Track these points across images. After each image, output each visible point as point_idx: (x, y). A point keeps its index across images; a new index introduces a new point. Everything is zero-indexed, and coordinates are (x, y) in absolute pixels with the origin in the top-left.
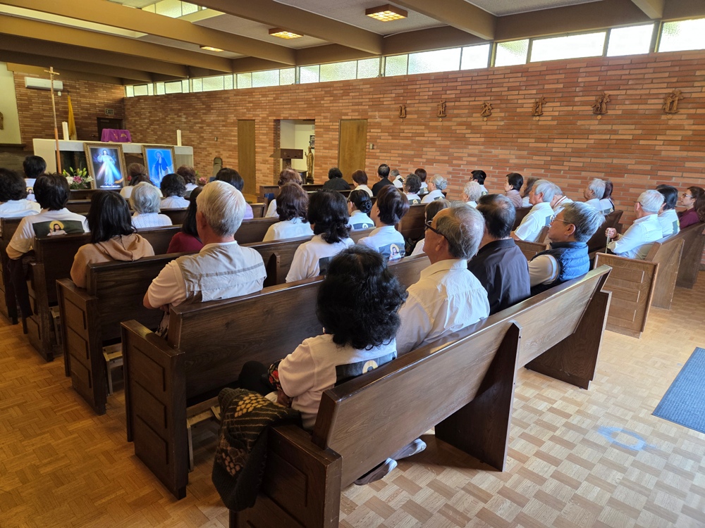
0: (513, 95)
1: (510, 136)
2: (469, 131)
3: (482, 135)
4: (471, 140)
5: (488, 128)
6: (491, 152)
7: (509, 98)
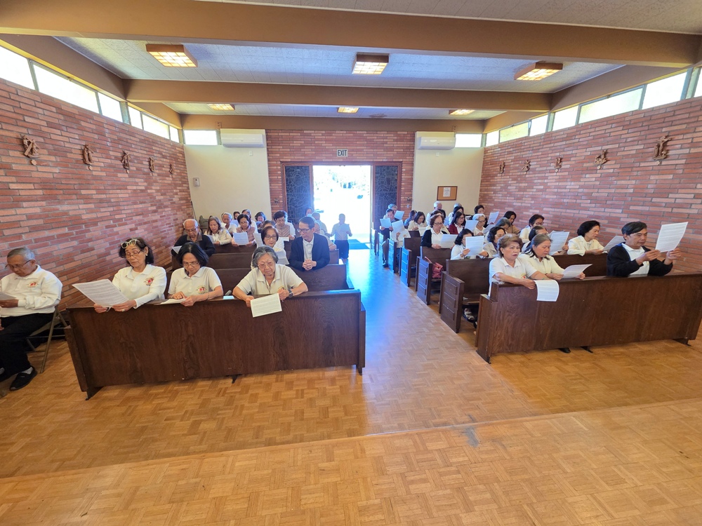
0: (56, 134)
1: (72, 187)
2: (14, 179)
3: (37, 186)
4: (22, 193)
5: (40, 175)
6: (58, 210)
7: (53, 137)
